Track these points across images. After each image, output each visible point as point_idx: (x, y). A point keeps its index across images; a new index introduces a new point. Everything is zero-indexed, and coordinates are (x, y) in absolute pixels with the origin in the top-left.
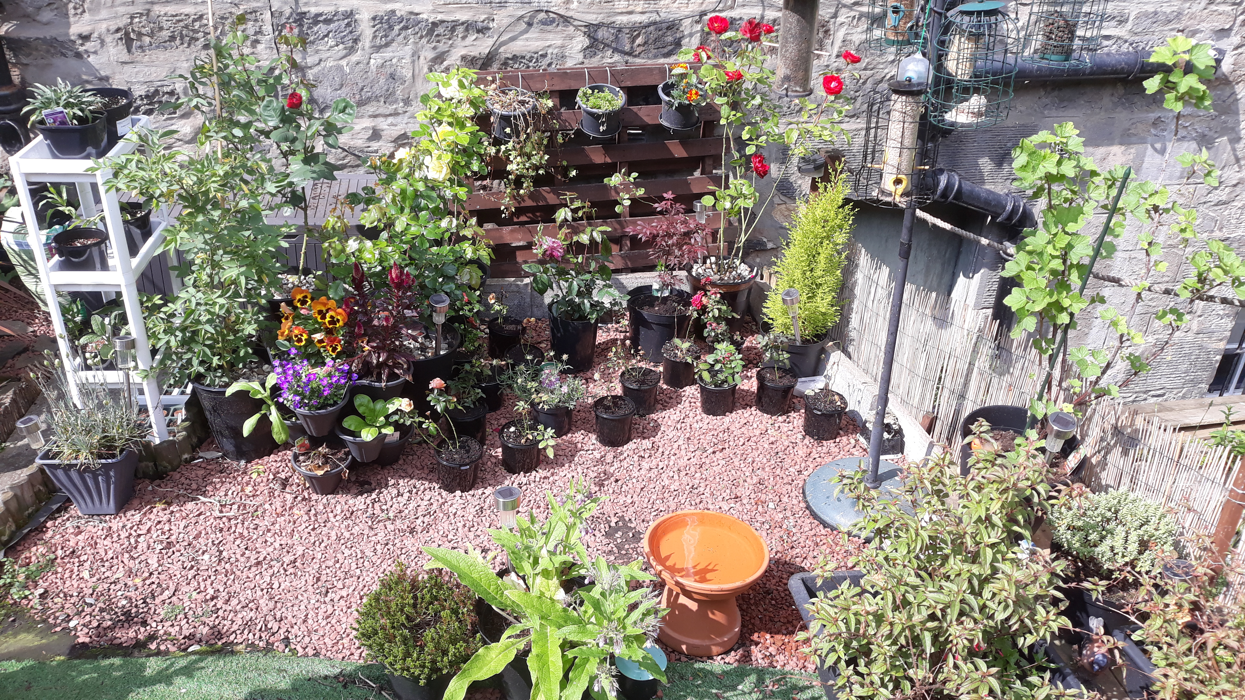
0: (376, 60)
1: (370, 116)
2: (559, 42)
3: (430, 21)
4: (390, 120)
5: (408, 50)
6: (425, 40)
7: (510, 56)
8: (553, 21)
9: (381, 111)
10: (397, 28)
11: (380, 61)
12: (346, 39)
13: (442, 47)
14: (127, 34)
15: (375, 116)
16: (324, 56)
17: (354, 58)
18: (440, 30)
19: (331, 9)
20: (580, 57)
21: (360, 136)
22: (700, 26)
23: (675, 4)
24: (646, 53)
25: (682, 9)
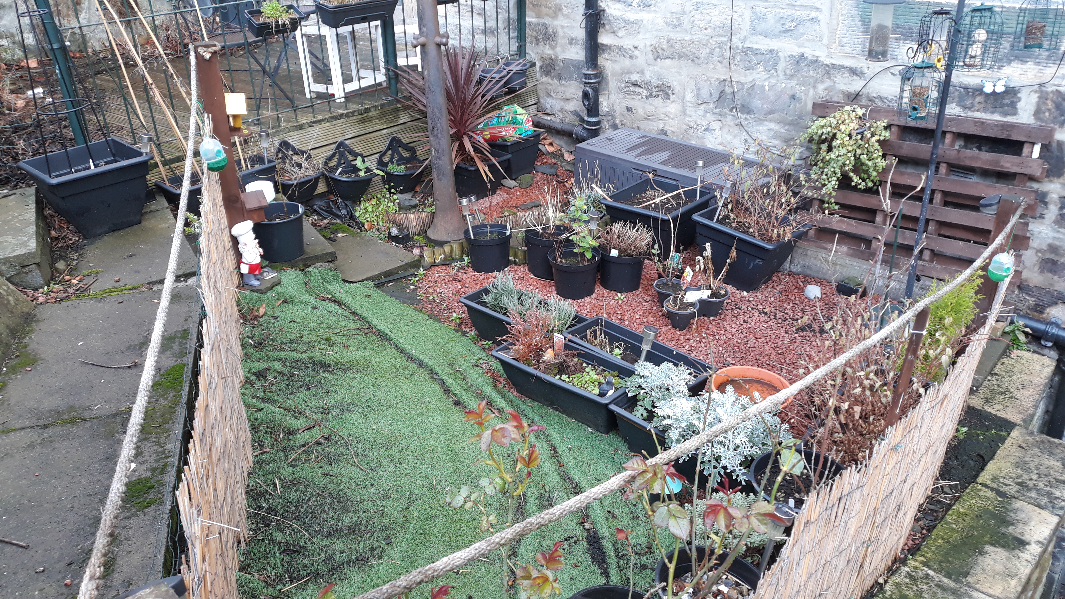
0: (786, 84)
3: (825, 62)
4: (788, 127)
7: (876, 96)
11: (789, 86)
12: (770, 67)
13: (830, 82)
14: (655, 48)
17: (773, 81)
19: (766, 47)
21: (767, 134)
22: (1037, 95)
23: (1016, 74)
24: (985, 110)
25: (1022, 79)
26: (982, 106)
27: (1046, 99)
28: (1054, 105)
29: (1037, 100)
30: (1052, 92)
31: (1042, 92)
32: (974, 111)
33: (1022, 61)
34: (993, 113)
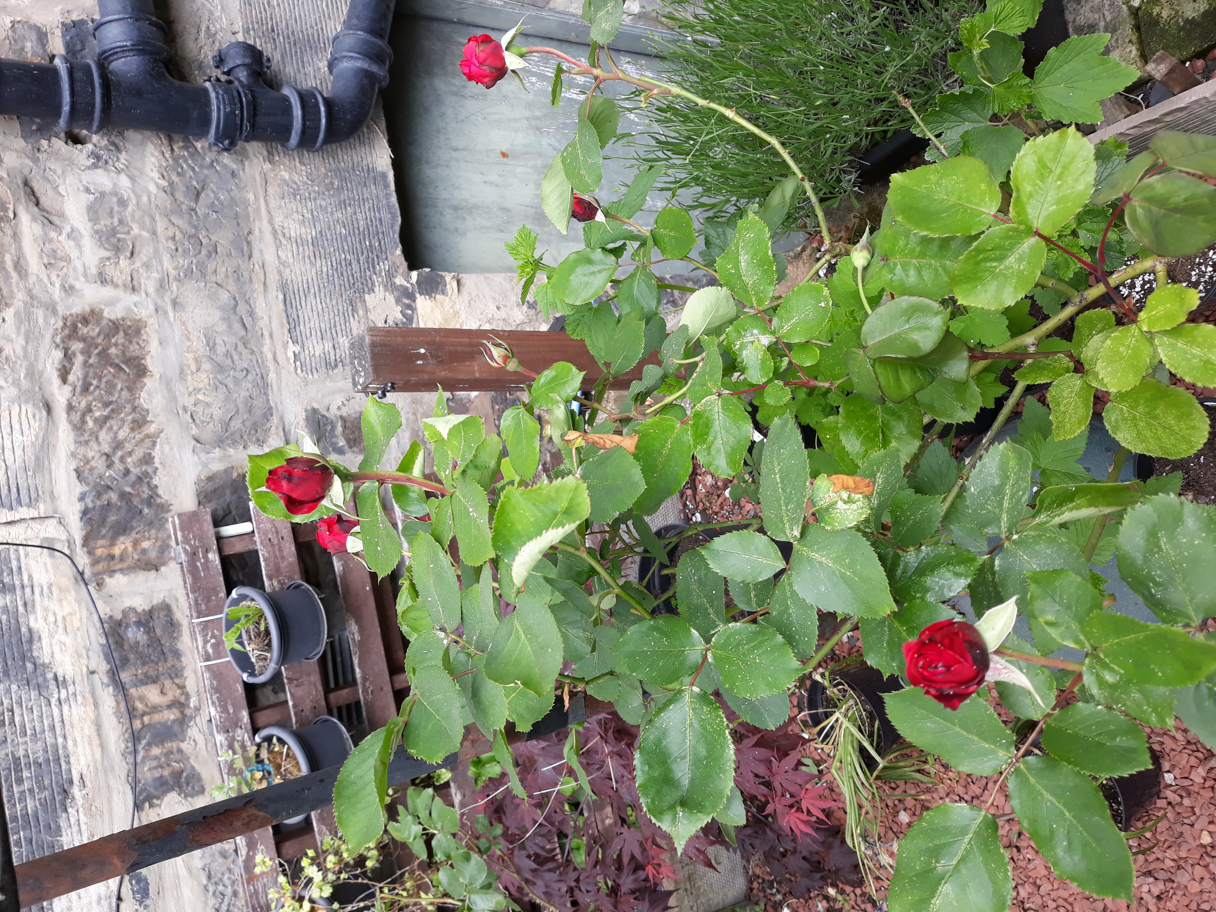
22: (108, 580)
23: (68, 640)
24: (176, 673)
25: (76, 624)
26: (168, 683)
27: (112, 557)
28: (122, 539)
29: (119, 576)
30: (90, 553)
31: (96, 575)
32: (188, 696)
33: (31, 641)
34: (177, 654)
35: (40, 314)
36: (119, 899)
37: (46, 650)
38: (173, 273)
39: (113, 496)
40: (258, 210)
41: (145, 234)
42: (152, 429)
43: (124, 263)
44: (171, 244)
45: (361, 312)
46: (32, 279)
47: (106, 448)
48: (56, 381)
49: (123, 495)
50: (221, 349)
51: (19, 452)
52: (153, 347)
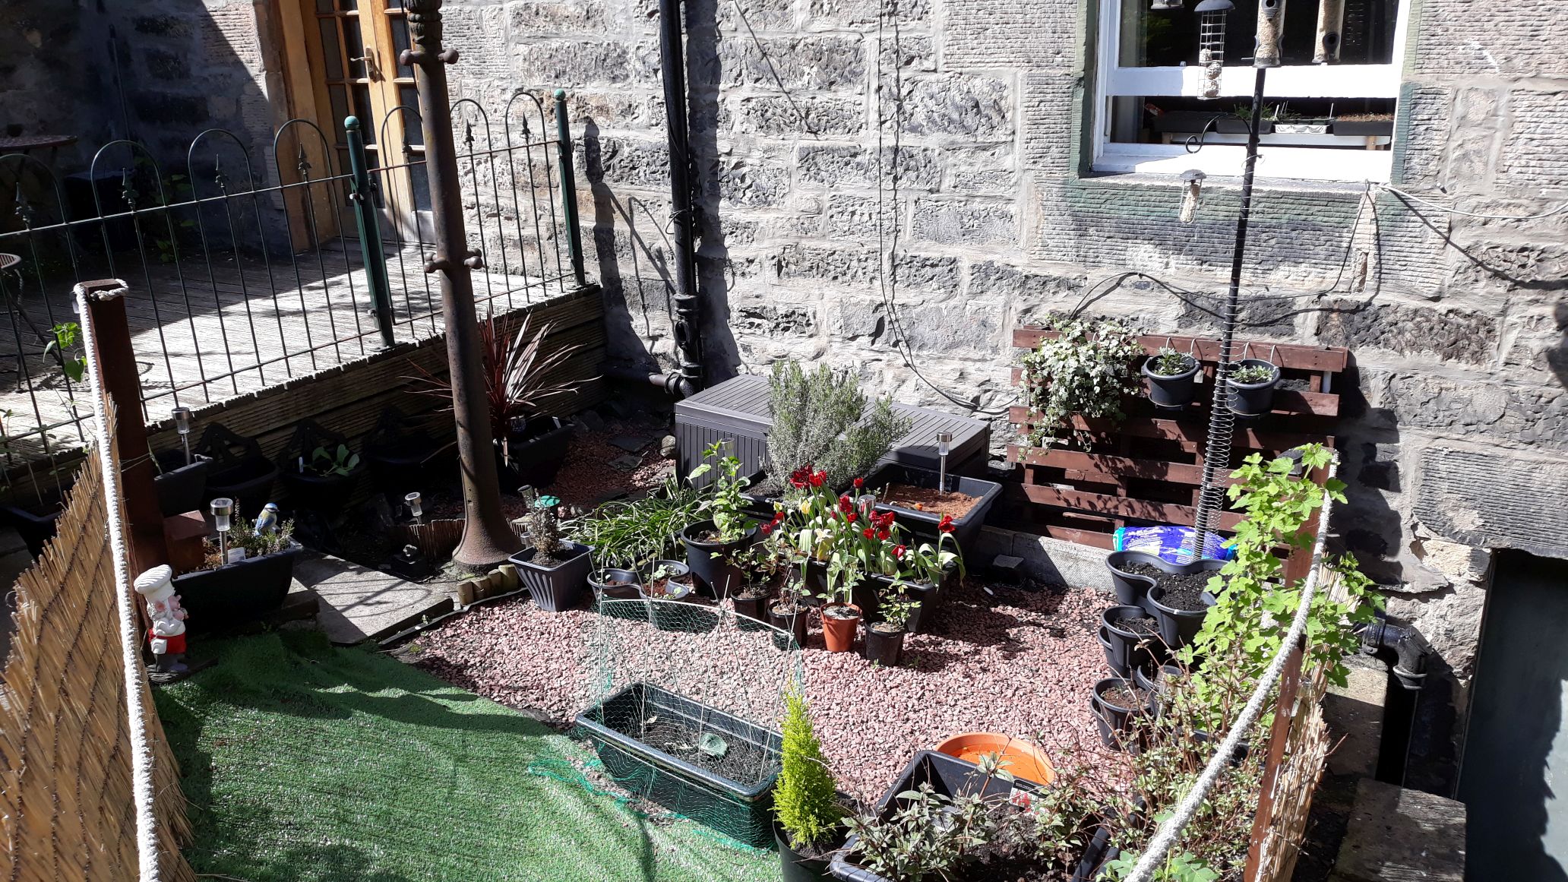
0: (972, 305)
1: (960, 359)
2: (1153, 308)
3: (1025, 273)
4: (978, 365)
5: (1000, 300)
6: (1017, 292)
7: (1099, 317)
8: (1147, 285)
9: (973, 355)
10: (993, 278)
11: (975, 308)
12: (948, 284)
13: (1033, 301)
14: (779, 262)
15: (966, 360)
16: (927, 297)
17: (952, 302)
18: (1032, 283)
19: (938, 255)
20: (1175, 324)
21: (949, 376)
22: (1318, 307)
23: (1288, 280)
24: (1251, 330)
25: (1295, 286)
27: (1330, 312)
28: (1342, 320)
29: (1317, 313)
30: (1338, 302)
33: (1294, 262)
35: (1500, 306)
36: (1141, 275)
37: (1287, 268)
38: (1515, 389)
39: (1369, 322)
40: (1557, 456)
41: (1547, 379)
42: (1407, 353)
43: (1529, 362)
44: (1537, 393)
45: (1465, 504)
46: (1525, 307)
47: (1400, 325)
48: (1451, 307)
49: (1369, 327)
50: (1454, 406)
51: (1409, 278)
52: (1463, 366)
